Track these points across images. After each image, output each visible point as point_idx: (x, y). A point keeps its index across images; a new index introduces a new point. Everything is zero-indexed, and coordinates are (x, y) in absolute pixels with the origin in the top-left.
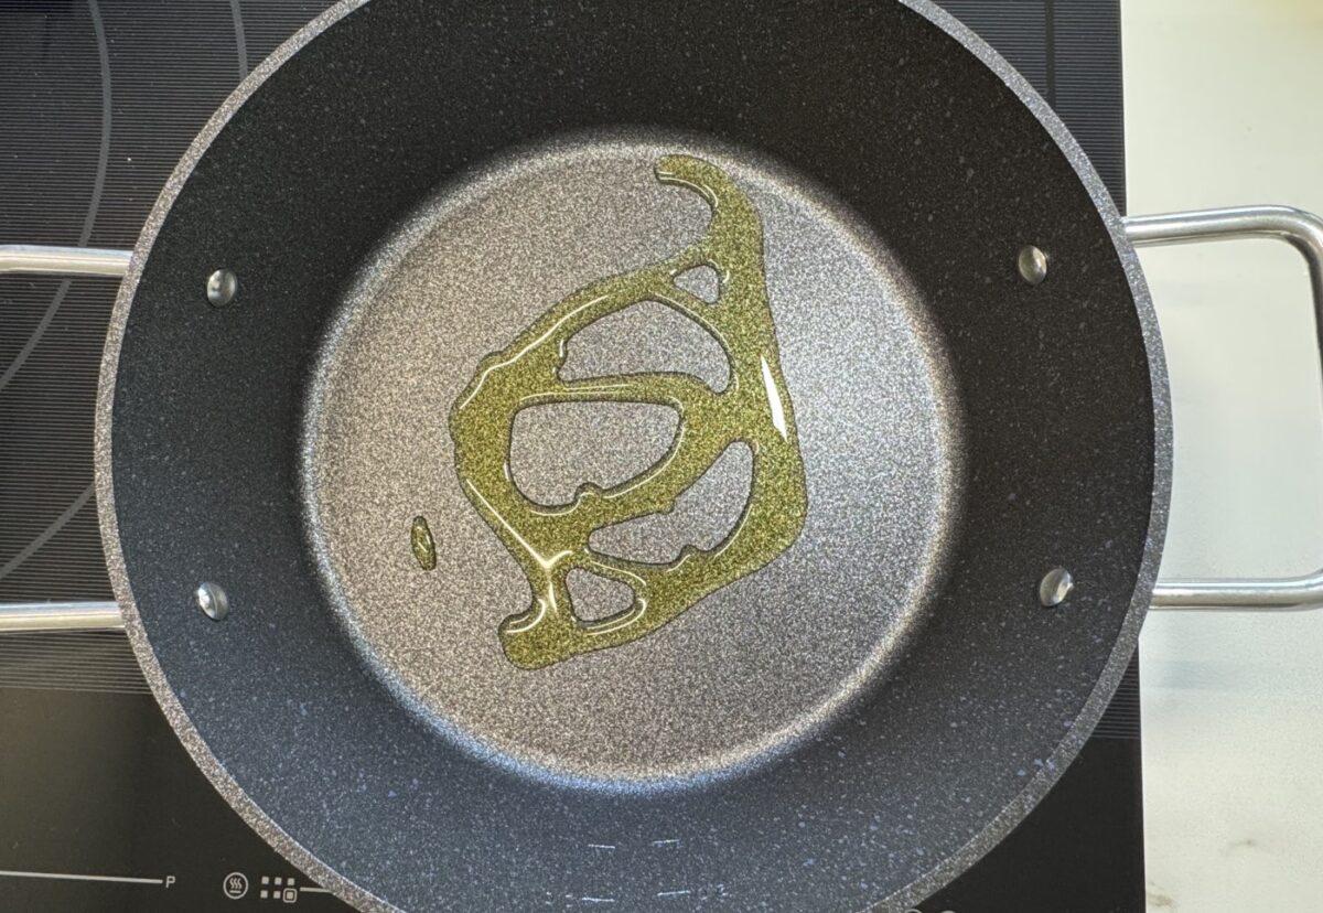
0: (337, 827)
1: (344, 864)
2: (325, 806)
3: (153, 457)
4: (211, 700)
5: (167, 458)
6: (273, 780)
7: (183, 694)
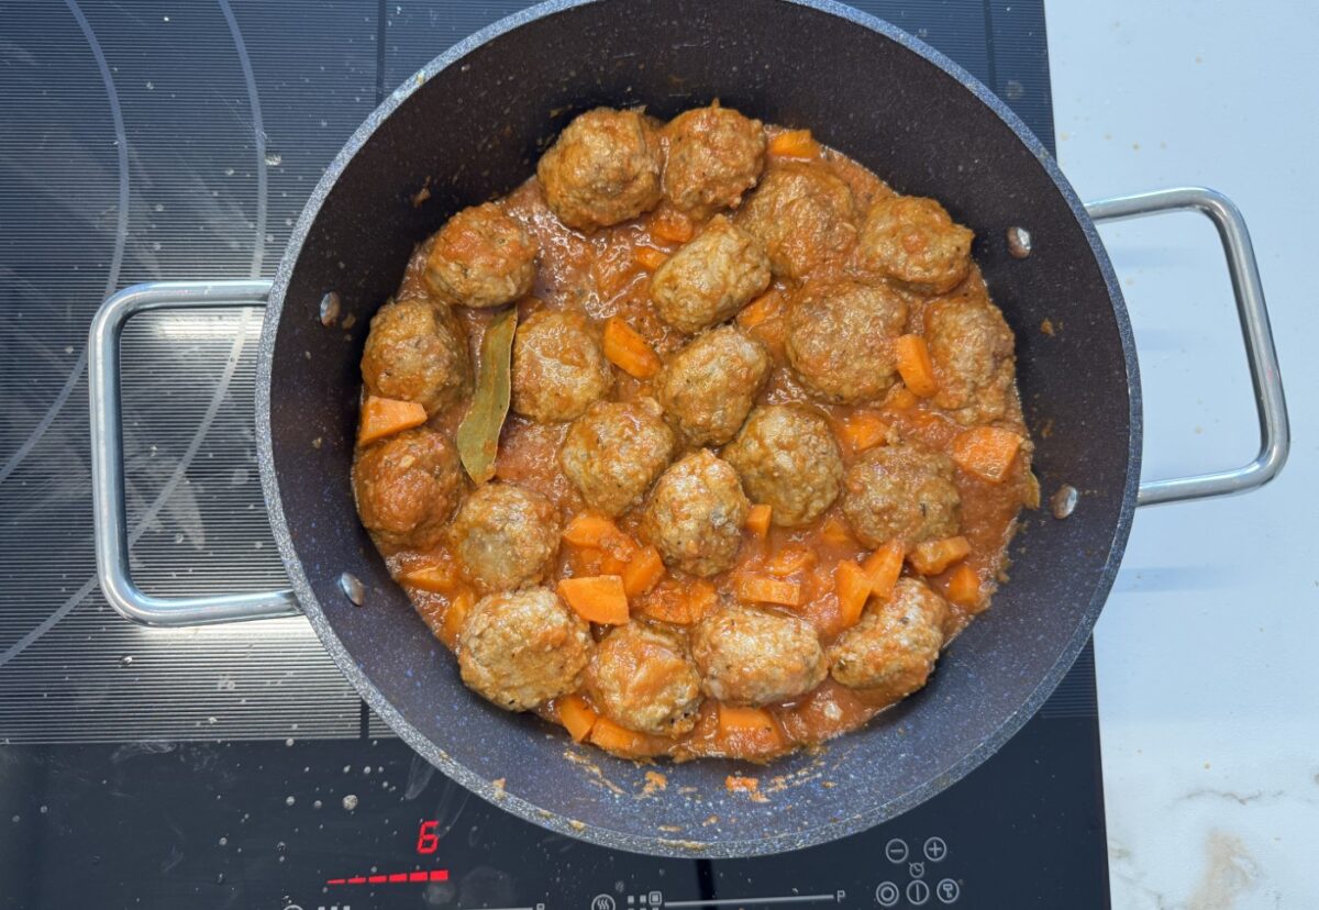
0: (890, 76)
1: (882, 45)
2: (903, 92)
3: (1089, 340)
4: (1003, 157)
5: (1078, 345)
6: (945, 103)
7: (1024, 153)
